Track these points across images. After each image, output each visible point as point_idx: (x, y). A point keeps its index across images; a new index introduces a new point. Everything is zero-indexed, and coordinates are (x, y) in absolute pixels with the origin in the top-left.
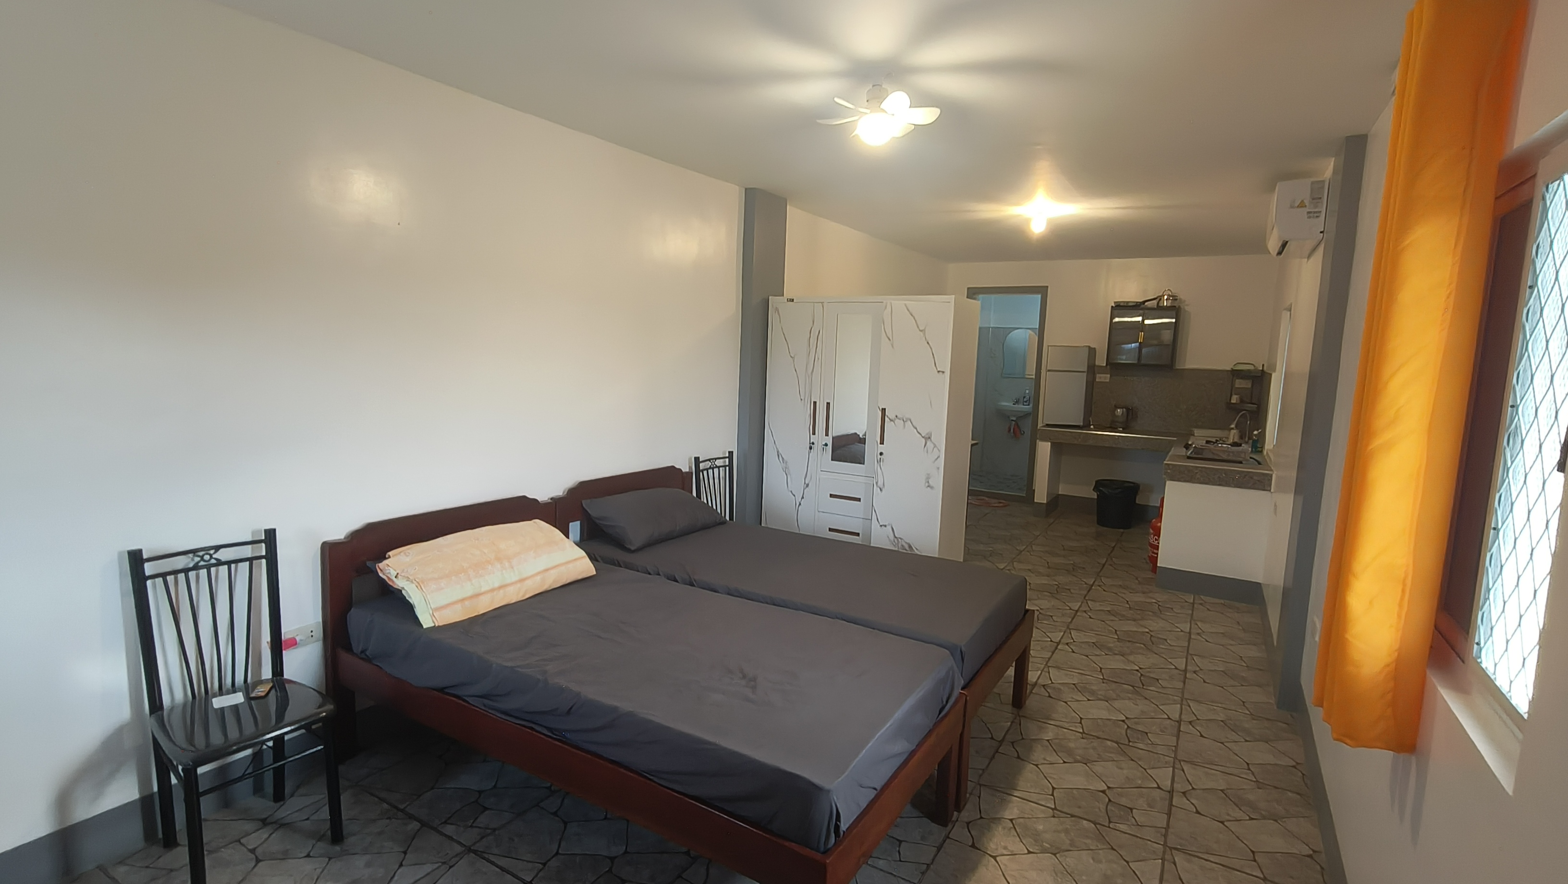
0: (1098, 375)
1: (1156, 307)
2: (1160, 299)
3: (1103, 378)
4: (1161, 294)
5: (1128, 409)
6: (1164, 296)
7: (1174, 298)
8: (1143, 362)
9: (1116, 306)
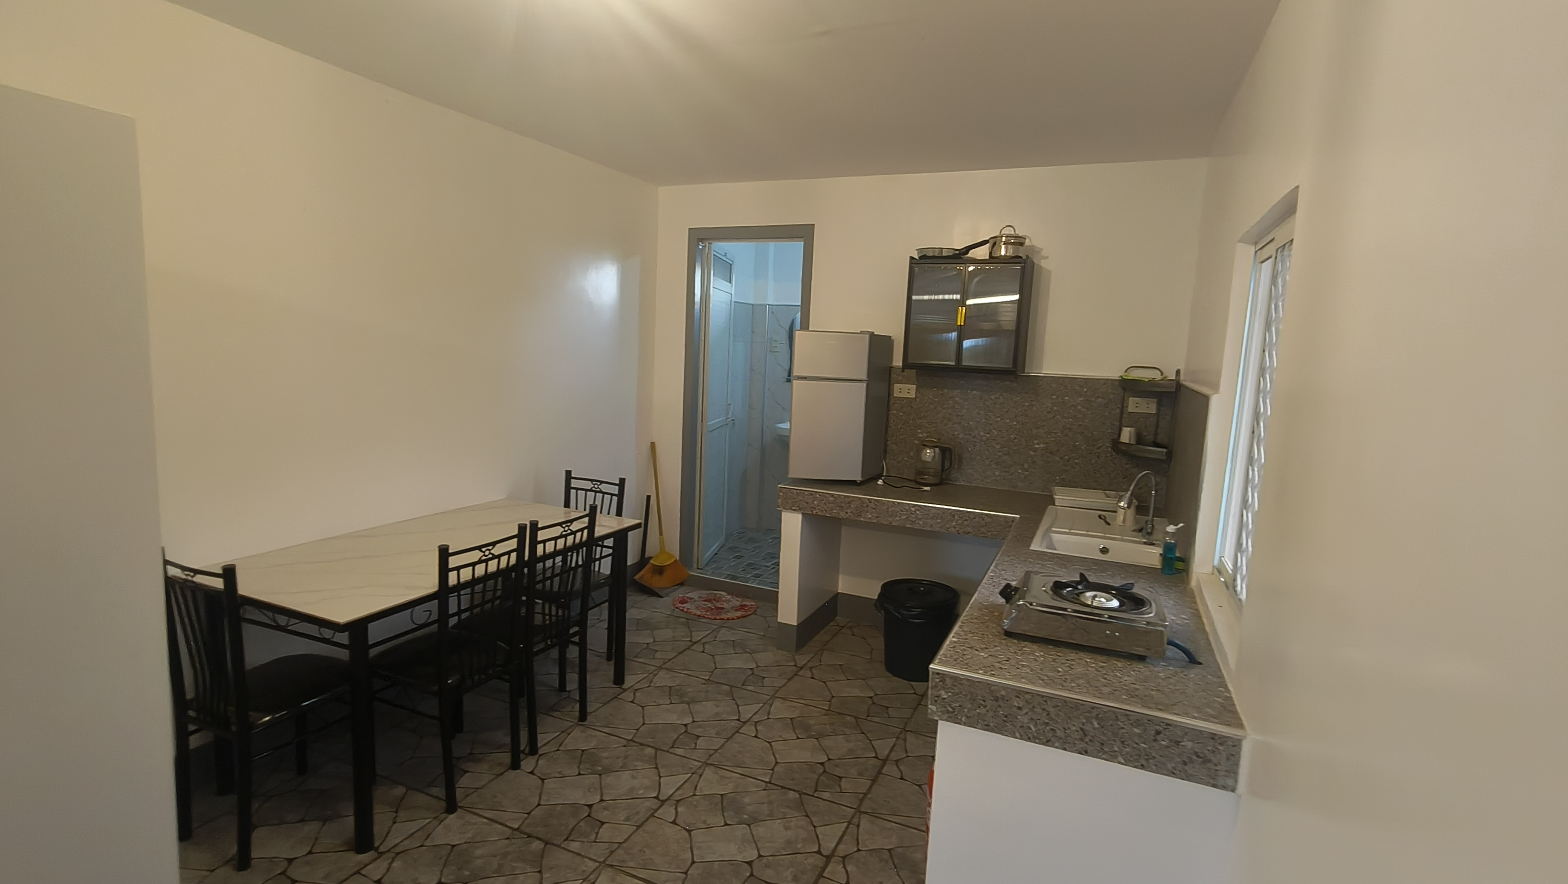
0: (897, 386)
1: (987, 258)
2: (994, 244)
3: (905, 390)
4: (997, 234)
5: (943, 450)
6: (1002, 237)
7: (1018, 241)
8: (965, 363)
9: (920, 258)
